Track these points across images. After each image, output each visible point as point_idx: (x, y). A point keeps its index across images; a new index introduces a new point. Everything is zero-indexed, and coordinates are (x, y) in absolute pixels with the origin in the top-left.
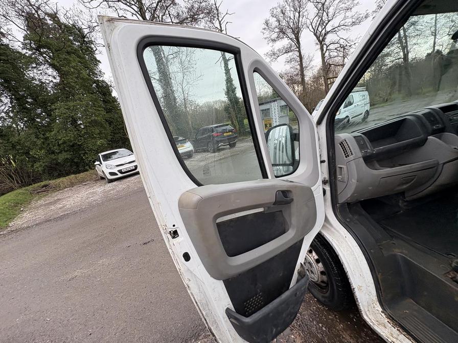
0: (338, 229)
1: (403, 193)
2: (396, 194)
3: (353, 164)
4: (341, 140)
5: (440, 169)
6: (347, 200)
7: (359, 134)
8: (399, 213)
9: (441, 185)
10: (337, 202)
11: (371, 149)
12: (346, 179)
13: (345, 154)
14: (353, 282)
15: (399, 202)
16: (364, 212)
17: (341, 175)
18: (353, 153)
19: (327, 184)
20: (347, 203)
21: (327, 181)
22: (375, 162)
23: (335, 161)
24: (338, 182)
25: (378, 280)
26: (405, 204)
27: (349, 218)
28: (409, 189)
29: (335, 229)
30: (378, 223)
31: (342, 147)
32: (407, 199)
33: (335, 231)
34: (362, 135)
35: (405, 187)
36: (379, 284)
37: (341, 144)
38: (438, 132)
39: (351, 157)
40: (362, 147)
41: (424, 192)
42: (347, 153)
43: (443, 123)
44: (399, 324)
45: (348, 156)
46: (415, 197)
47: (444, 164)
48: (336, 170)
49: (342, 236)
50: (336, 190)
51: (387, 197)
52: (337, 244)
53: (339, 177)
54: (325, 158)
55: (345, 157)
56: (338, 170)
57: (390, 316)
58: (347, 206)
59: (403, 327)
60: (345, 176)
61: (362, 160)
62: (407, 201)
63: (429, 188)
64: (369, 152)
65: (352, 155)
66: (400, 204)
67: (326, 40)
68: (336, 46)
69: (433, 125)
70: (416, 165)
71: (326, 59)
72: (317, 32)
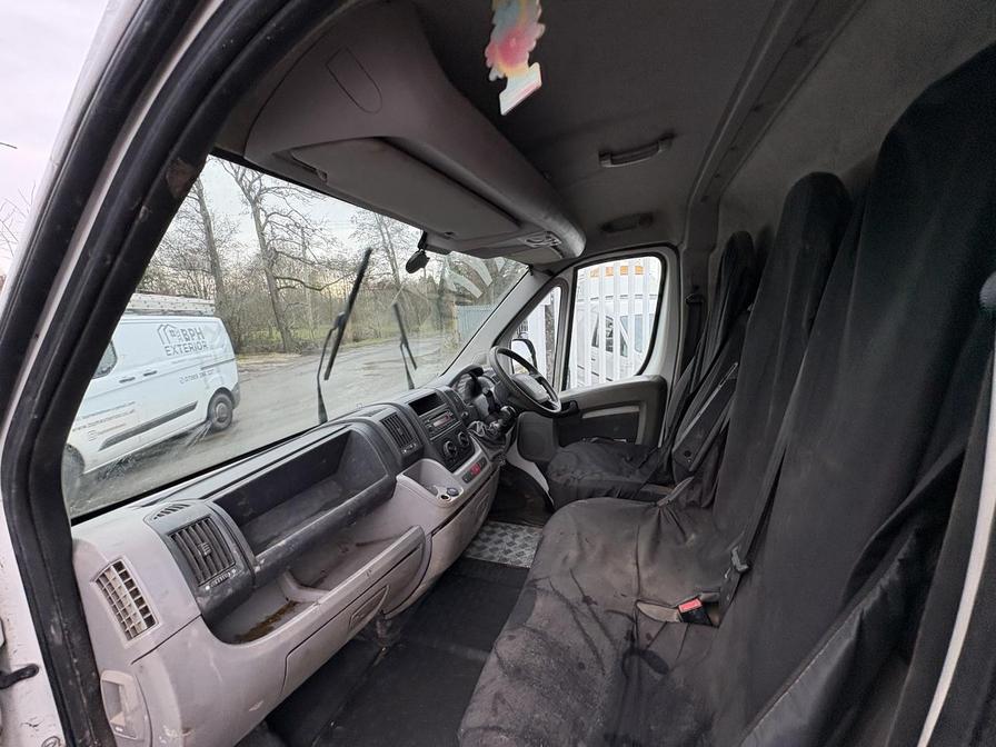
4: (99, 567)
5: (428, 544)
12: (141, 732)
13: (124, 626)
31: (106, 592)
32: (388, 615)
37: (103, 582)
38: (411, 463)
40: (203, 568)
42: (130, 621)
43: (420, 439)
45: (137, 632)
46: (402, 608)
47: (433, 533)
55: (123, 637)
65: (150, 622)
66: (379, 632)
67: (264, 202)
68: (287, 221)
69: (401, 446)
70: (378, 561)
71: (267, 237)
72: (241, 179)
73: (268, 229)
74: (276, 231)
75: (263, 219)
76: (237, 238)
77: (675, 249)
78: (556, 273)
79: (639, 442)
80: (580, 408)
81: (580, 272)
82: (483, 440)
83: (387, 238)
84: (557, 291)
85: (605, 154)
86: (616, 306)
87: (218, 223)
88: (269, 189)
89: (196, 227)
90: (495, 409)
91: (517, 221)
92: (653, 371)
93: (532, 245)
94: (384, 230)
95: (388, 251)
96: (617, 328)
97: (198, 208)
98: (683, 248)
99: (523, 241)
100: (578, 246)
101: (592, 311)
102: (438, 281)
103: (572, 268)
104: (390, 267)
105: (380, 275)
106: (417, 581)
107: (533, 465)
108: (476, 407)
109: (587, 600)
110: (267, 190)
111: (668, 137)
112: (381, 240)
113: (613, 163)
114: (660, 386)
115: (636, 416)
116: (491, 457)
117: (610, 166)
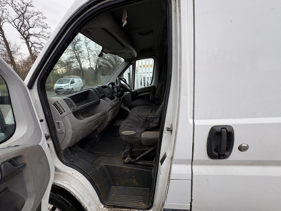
0: (66, 171)
1: (96, 130)
2: (93, 132)
3: (67, 118)
4: (54, 102)
5: (107, 114)
6: (68, 145)
7: (67, 98)
8: (97, 142)
9: (109, 122)
10: (60, 150)
11: (76, 107)
12: (64, 131)
13: (60, 112)
14: (84, 204)
15: (95, 135)
16: (80, 149)
17: (59, 128)
18: (65, 110)
19: (49, 139)
20: (68, 148)
21: (48, 136)
22: (80, 115)
23: (52, 118)
24: (57, 134)
25: (98, 189)
26: (98, 135)
27: (72, 158)
28: (98, 127)
29: (63, 172)
30: (89, 152)
31: (55, 107)
32: (99, 132)
33: (63, 174)
34: (69, 99)
35: (97, 126)
36: (99, 191)
37: (55, 104)
38: (103, 97)
39: (64, 114)
40: (70, 106)
41: (104, 126)
42: (61, 111)
43: (104, 93)
44: (113, 206)
45: (62, 113)
46: (101, 130)
47: (108, 111)
48: (54, 126)
49: (70, 174)
50: (58, 142)
51: (90, 135)
52: (67, 184)
53: (58, 130)
54: (43, 117)
55: (60, 114)
56: (56, 125)
57: (108, 206)
58: (69, 150)
59: (115, 206)
60: (63, 128)
61: (72, 115)
62: (99, 134)
63: (105, 124)
64: (76, 109)
65: (65, 112)
66: (96, 136)
67: (30, 39)
68: (40, 46)
69: (101, 94)
70: (99, 114)
71: (33, 52)
72: (20, 30)
73: (33, 48)
74: (36, 49)
75: (30, 45)
76: (20, 51)
77: (156, 57)
78: (131, 62)
79: (150, 99)
80: (137, 93)
81: (136, 61)
82: (117, 96)
83: (77, 54)
84: (131, 66)
85: (140, 34)
86: (146, 75)
87: (12, 45)
88: (32, 34)
89: (3, 46)
90: (118, 91)
91: (123, 46)
92: (152, 84)
93: (126, 52)
94: (76, 52)
95: (77, 59)
96: (146, 79)
97: (3, 39)
98: (158, 57)
99: (124, 51)
100: (136, 55)
101: (140, 76)
102: (94, 69)
103: (134, 60)
104: (78, 64)
105: (75, 66)
106: (105, 123)
107: (127, 108)
108: (114, 91)
109: (139, 116)
110: (31, 35)
111: (151, 31)
112: (75, 55)
113: (142, 36)
114: (154, 87)
115: (150, 94)
116: (119, 99)
117: (141, 36)
